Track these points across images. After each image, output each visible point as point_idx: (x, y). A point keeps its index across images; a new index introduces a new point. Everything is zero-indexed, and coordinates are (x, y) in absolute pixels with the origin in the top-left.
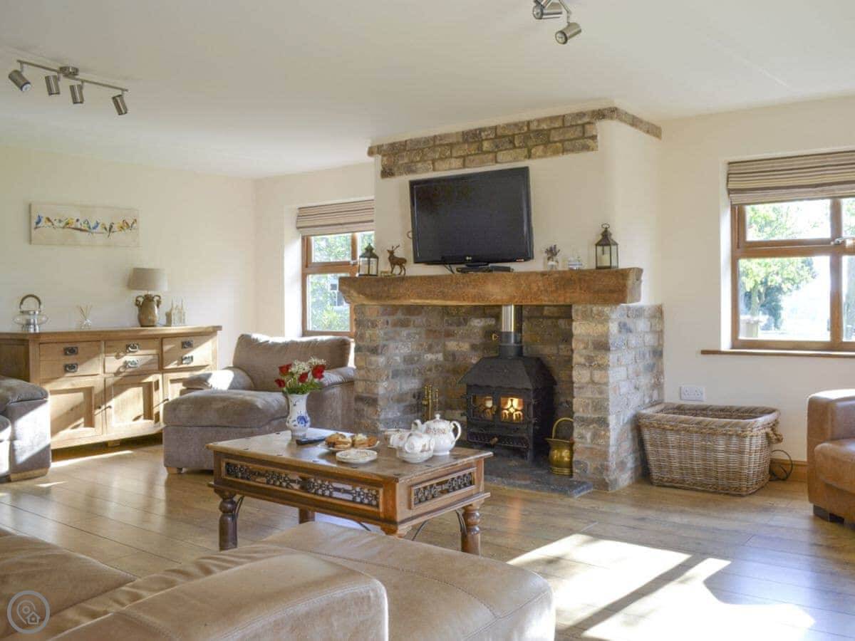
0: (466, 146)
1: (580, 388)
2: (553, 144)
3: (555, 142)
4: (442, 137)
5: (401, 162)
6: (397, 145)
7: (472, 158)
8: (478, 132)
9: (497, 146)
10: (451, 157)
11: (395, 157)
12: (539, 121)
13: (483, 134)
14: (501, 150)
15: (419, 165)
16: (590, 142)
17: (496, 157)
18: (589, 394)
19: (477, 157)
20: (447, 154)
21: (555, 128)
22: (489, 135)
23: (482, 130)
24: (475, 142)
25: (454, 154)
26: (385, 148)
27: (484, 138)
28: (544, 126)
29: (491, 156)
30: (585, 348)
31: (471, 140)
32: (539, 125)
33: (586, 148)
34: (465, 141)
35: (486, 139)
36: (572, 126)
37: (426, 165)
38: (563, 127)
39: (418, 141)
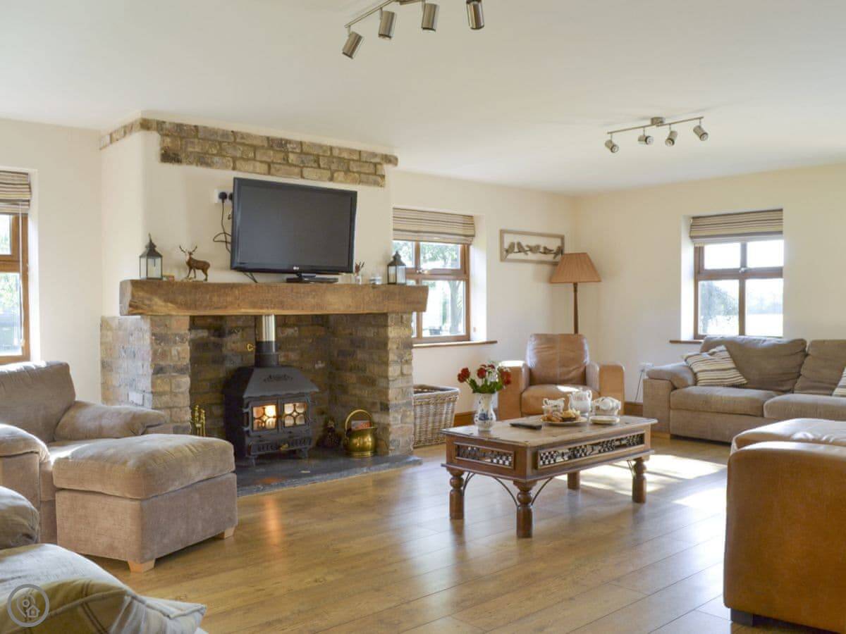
0: (272, 153)
1: (393, 381)
2: (352, 174)
3: (354, 172)
4: (243, 136)
5: (190, 149)
6: (185, 128)
7: (278, 166)
8: (283, 142)
9: (303, 162)
10: (254, 159)
11: (181, 141)
12: (340, 149)
13: (288, 146)
14: (307, 167)
15: (216, 159)
16: (379, 179)
17: (302, 172)
18: (400, 385)
19: (282, 167)
20: (250, 155)
21: (353, 160)
22: (295, 148)
23: (288, 142)
24: (281, 151)
25: (258, 157)
26: (167, 126)
27: (290, 150)
28: (345, 155)
29: (297, 170)
30: (397, 348)
31: (276, 148)
32: (340, 153)
33: (376, 183)
34: (271, 147)
35: (293, 152)
36: (366, 162)
37: (224, 161)
38: (359, 160)
39: (213, 132)
